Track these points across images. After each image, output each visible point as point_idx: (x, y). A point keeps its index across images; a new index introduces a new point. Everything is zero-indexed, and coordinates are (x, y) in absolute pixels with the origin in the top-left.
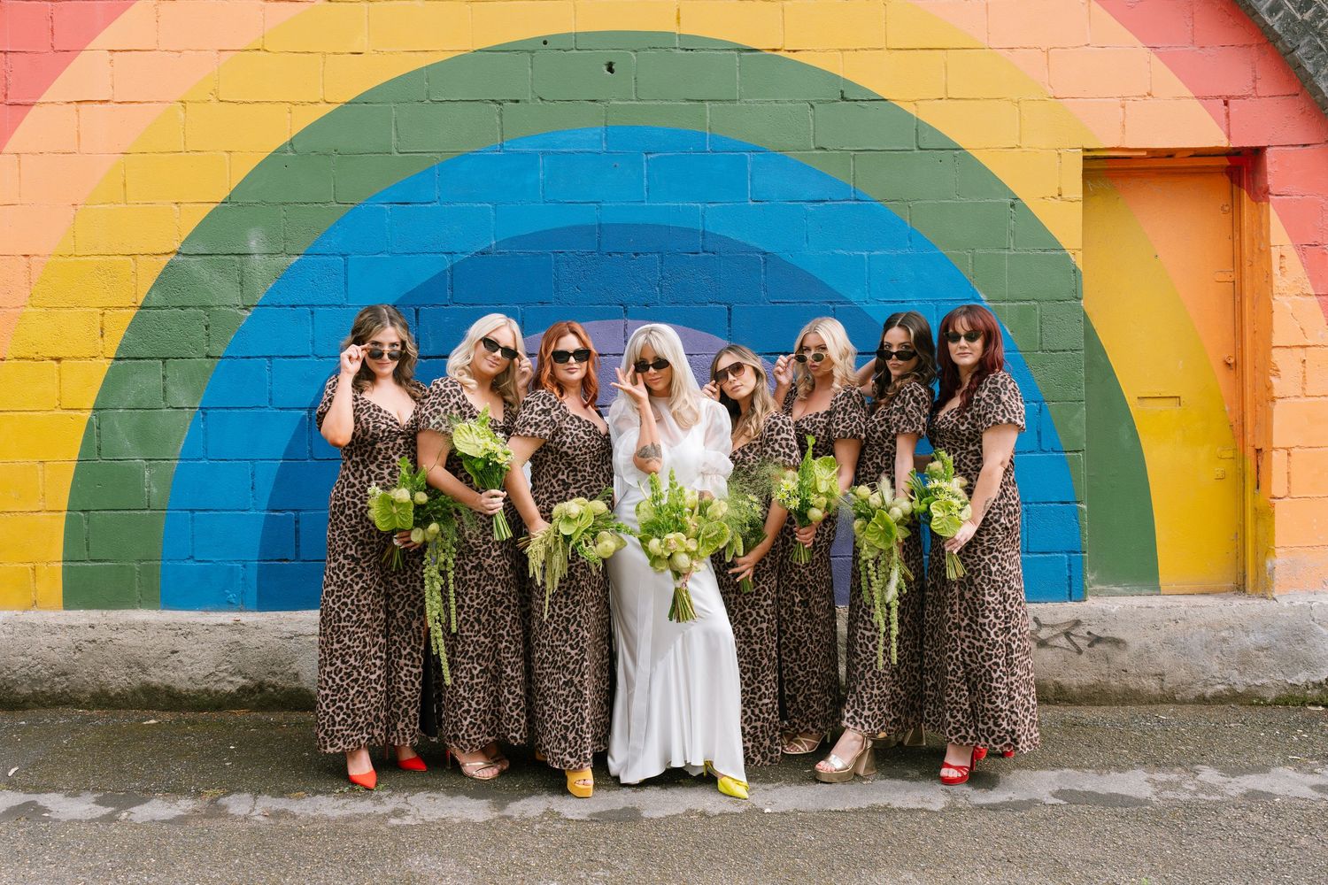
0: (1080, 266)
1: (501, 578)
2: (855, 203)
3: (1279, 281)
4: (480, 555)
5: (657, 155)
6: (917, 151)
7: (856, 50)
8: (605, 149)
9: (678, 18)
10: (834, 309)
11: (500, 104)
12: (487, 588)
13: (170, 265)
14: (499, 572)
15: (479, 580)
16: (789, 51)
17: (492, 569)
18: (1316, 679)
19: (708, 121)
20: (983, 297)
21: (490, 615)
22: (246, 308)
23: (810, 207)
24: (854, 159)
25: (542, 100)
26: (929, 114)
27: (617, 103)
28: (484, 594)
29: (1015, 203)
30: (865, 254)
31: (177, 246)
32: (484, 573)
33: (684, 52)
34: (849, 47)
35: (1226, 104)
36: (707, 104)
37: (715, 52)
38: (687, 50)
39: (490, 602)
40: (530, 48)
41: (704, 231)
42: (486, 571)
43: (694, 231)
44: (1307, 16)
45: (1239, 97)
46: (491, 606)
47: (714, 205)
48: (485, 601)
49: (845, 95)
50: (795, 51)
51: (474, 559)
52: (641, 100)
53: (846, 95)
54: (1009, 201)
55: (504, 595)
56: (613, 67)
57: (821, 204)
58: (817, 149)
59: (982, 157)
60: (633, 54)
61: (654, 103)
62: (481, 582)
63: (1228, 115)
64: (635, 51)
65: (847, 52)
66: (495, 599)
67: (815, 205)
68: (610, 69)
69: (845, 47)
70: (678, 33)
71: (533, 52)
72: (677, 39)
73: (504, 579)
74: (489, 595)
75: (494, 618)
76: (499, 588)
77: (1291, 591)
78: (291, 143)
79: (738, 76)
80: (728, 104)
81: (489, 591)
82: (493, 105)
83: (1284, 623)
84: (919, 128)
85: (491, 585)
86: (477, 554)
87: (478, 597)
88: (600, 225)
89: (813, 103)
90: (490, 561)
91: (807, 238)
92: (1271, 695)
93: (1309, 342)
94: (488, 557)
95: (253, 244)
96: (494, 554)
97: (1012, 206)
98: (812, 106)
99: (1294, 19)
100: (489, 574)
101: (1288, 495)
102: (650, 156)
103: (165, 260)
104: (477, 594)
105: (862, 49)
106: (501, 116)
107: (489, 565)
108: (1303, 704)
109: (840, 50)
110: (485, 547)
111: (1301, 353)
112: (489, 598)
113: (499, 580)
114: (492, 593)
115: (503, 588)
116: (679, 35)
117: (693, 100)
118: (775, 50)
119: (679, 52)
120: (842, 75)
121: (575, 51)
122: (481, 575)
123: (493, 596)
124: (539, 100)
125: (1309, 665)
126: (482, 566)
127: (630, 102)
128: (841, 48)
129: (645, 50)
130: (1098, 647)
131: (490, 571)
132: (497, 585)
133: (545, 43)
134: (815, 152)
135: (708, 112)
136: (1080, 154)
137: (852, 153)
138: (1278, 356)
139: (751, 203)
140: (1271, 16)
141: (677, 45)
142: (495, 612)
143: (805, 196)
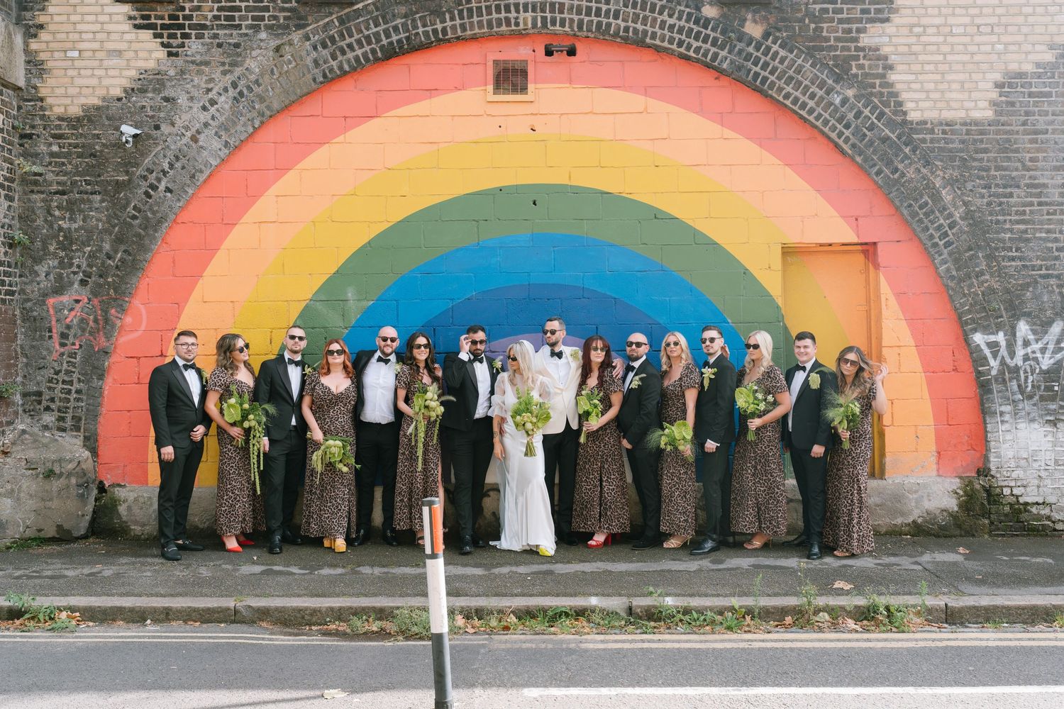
0: (780, 304)
2: (662, 272)
3: (885, 313)
5: (558, 247)
6: (694, 245)
7: (663, 193)
8: (531, 245)
9: (570, 177)
11: (478, 222)
13: (307, 306)
16: (627, 194)
18: (906, 522)
19: (585, 230)
20: (729, 321)
22: (346, 328)
23: (638, 273)
24: (661, 249)
25: (499, 220)
26: (700, 226)
27: (538, 221)
29: (746, 272)
30: (667, 299)
31: (310, 296)
33: (572, 195)
35: (857, 220)
36: (585, 221)
37: (589, 194)
38: (574, 194)
40: (493, 193)
41: (583, 287)
43: (578, 287)
44: (896, 176)
45: (864, 216)
47: (588, 274)
50: (630, 194)
52: (550, 219)
53: (657, 216)
54: (743, 271)
56: (536, 203)
57: (645, 273)
58: (642, 244)
59: (728, 248)
60: (546, 196)
61: (557, 221)
63: (857, 226)
64: (548, 194)
65: (659, 194)
67: (642, 273)
68: (534, 203)
69: (658, 192)
70: (569, 185)
71: (495, 195)
72: (569, 188)
77: (895, 475)
78: (369, 242)
79: (601, 207)
80: (596, 221)
82: (474, 222)
83: (889, 492)
84: (696, 233)
88: (529, 285)
91: (637, 291)
92: (883, 530)
93: (901, 344)
95: (350, 295)
97: (744, 273)
98: (640, 222)
99: (889, 178)
101: (892, 425)
102: (554, 248)
103: (303, 304)
105: (665, 192)
106: (478, 228)
108: (900, 535)
109: (654, 193)
111: (897, 350)
116: (571, 186)
117: (577, 220)
118: (621, 193)
119: (570, 194)
120: (655, 206)
121: (516, 194)
124: (497, 220)
125: (903, 514)
127: (544, 221)
128: (656, 192)
129: (552, 193)
130: (791, 504)
133: (501, 190)
134: (641, 246)
135: (585, 226)
136: (780, 246)
137: (661, 246)
138: (885, 351)
139: (608, 271)
140: (877, 176)
141: (569, 191)
143: (637, 269)
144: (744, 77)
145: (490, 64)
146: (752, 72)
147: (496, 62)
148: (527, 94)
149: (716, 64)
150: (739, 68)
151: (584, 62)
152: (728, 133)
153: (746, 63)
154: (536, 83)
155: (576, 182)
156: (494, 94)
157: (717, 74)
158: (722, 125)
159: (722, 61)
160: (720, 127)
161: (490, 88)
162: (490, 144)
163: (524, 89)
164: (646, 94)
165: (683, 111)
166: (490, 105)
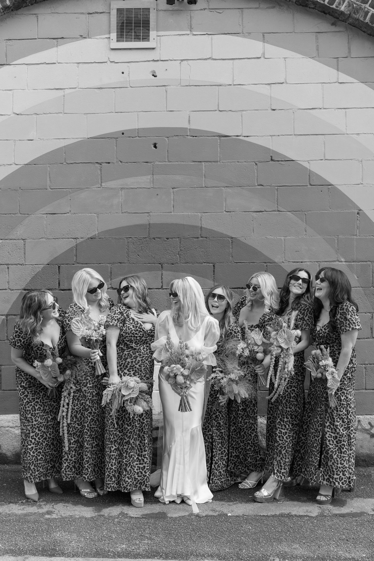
1: (90, 398)
2: (278, 212)
4: (81, 385)
5: (178, 189)
6: (309, 186)
7: (279, 136)
8: (152, 186)
9: (189, 121)
10: (267, 266)
11: (100, 164)
12: (82, 401)
14: (89, 395)
15: (79, 397)
16: (245, 136)
17: (86, 393)
19: (204, 172)
20: (343, 259)
21: (82, 414)
23: (255, 214)
24: (277, 190)
25: (121, 162)
26: (316, 168)
27: (158, 163)
28: (80, 404)
29: (360, 212)
30: (282, 238)
32: (82, 394)
33: (192, 138)
34: (275, 134)
36: (203, 163)
37: (207, 138)
38: (193, 136)
39: (82, 408)
40: (116, 136)
41: (201, 227)
42: (83, 393)
43: (196, 227)
46: (83, 411)
47: (206, 214)
48: (80, 408)
49: (273, 158)
50: (247, 136)
51: (78, 386)
52: (170, 162)
54: (356, 211)
55: (89, 406)
56: (157, 145)
57: (261, 213)
58: (258, 185)
59: (342, 189)
60: (166, 139)
61: (177, 163)
62: (80, 398)
64: (168, 137)
65: (274, 137)
66: (85, 408)
67: (258, 213)
68: (155, 147)
69: (273, 134)
70: (189, 128)
71: (117, 138)
72: (188, 131)
73: (91, 399)
74: (82, 405)
75: (84, 416)
76: (88, 403)
79: (219, 149)
80: (213, 163)
81: (83, 403)
82: (97, 165)
84: (310, 174)
85: (84, 400)
86: (80, 384)
87: (77, 405)
88: (149, 224)
89: (257, 163)
90: (85, 388)
91: (253, 230)
94: (85, 386)
96: (88, 385)
97: (358, 213)
98: (256, 164)
100: (84, 395)
102: (174, 189)
104: (77, 404)
105: (281, 135)
106: (101, 170)
107: (85, 390)
109: (271, 136)
110: (85, 381)
112: (82, 406)
113: (88, 398)
114: (84, 404)
115: (90, 403)
116: (190, 129)
117: (196, 162)
118: (238, 136)
119: (189, 137)
120: (271, 148)
121: (138, 138)
122: (80, 394)
123: (84, 406)
124: (120, 162)
126: (81, 390)
127: (165, 163)
128: (271, 135)
129: (173, 137)
131: (84, 393)
132: (87, 401)
133: (123, 134)
134: (257, 187)
135: (204, 167)
137: (276, 188)
139: (225, 212)
141: (188, 134)
142: (84, 414)
143: (253, 209)
144: (362, 19)
145: (114, 13)
146: (370, 14)
147: (120, 11)
148: (149, 40)
149: (334, 6)
150: (357, 10)
151: (205, 9)
152: (343, 77)
153: (363, 5)
154: (157, 31)
155: (194, 126)
156: (118, 41)
157: (333, 20)
158: (338, 70)
159: (339, 4)
160: (335, 71)
161: (114, 35)
162: (113, 90)
163: (146, 38)
164: (264, 40)
165: (300, 56)
166: (113, 52)
